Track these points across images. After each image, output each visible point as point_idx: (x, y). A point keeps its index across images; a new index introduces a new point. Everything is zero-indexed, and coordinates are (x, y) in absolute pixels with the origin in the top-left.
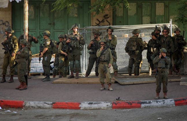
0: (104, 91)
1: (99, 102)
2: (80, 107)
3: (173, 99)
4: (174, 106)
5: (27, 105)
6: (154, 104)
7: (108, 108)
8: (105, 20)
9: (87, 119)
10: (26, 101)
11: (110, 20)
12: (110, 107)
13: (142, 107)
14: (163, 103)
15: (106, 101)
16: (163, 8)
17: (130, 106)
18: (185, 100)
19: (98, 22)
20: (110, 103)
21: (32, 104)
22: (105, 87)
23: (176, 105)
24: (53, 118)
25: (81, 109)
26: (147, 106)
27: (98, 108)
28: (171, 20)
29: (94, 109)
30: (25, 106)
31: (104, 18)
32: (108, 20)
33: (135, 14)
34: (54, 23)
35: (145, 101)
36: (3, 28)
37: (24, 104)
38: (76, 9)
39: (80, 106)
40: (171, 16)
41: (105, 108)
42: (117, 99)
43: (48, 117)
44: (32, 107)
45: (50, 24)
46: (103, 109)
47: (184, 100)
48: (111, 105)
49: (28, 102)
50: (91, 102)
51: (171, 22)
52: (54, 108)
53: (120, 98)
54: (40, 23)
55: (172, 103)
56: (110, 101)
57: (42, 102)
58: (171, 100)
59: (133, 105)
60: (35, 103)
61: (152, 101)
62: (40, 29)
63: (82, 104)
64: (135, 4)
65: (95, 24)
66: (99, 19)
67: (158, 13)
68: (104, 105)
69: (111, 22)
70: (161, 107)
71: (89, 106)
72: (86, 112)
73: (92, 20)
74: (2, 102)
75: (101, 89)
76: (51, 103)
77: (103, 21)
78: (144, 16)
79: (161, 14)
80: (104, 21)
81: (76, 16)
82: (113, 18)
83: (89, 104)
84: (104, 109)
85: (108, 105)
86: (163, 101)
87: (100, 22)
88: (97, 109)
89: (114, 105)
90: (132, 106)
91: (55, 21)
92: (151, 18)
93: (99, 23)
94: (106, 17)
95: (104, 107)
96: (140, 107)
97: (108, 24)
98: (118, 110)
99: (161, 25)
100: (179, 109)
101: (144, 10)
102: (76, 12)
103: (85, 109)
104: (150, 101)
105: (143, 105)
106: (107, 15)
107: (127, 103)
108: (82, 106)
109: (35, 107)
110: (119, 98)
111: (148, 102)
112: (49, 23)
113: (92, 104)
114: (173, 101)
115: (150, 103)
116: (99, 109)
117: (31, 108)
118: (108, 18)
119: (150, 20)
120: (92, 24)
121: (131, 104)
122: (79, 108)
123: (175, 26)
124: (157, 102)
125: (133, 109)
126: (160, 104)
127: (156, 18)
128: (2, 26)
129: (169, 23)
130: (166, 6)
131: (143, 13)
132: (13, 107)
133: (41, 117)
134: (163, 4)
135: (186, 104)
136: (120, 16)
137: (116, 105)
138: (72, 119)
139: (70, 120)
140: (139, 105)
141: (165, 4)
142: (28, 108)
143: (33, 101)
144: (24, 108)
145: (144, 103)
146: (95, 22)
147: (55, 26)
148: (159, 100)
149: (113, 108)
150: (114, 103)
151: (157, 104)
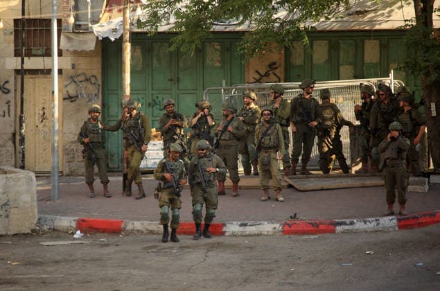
0: (268, 203)
1: (259, 223)
2: (225, 232)
3: (394, 217)
4: (397, 229)
5: (129, 227)
6: (359, 225)
7: (274, 233)
8: (271, 72)
9: (236, 253)
10: (127, 221)
11: (280, 72)
12: (279, 231)
13: (337, 231)
14: (376, 224)
15: (271, 220)
16: (378, 49)
17: (315, 229)
18: (418, 218)
19: (257, 77)
20: (279, 225)
21: (138, 225)
22: (270, 196)
23: (400, 227)
24: (175, 251)
25: (227, 234)
26: (347, 230)
27: (256, 233)
28: (392, 71)
29: (250, 235)
30: (125, 229)
31: (269, 69)
32: (277, 71)
33: (325, 62)
34: (178, 78)
35: (344, 220)
36: (86, 87)
37: (123, 226)
38: (218, 53)
39: (224, 230)
40: (391, 65)
41: (270, 233)
42: (291, 217)
43: (166, 250)
44: (138, 231)
45: (171, 80)
46: (267, 235)
47: (414, 218)
48: (281, 227)
49: (131, 222)
50: (244, 222)
51: (392, 75)
53: (297, 216)
54: (152, 78)
55: (393, 225)
56: (278, 221)
57: (155, 222)
58: (391, 218)
59: (321, 227)
60: (142, 224)
61: (355, 221)
62: (153, 90)
63: (228, 225)
64: (326, 42)
65: (252, 80)
66: (261, 72)
67: (367, 59)
68: (267, 227)
69: (282, 76)
70: (373, 232)
71: (241, 229)
72: (234, 241)
73: (246, 73)
74: (85, 223)
75: (263, 198)
77: (267, 74)
78: (343, 65)
79: (374, 61)
80: (269, 74)
81: (218, 64)
82: (286, 70)
83: (241, 225)
84: (269, 235)
85: (275, 228)
86: (377, 220)
87: (261, 76)
88: (255, 235)
89: (287, 228)
90: (320, 229)
91: (181, 75)
92: (355, 68)
93: (260, 79)
94: (272, 66)
95: (268, 231)
96: (333, 231)
97: (277, 79)
98: (294, 237)
99: (374, 80)
100: (406, 234)
101: (342, 54)
102: (219, 58)
103: (234, 235)
104: (352, 220)
105: (339, 228)
106: (274, 63)
107: (309, 223)
108: (227, 230)
109: (142, 232)
110: (295, 215)
111: (348, 222)
112: (170, 78)
113: (245, 225)
114: (395, 221)
115: (352, 223)
116: (259, 235)
117: (135, 234)
118: (277, 68)
119: (353, 72)
120: (247, 80)
121: (318, 226)
122: (223, 234)
123: (398, 82)
124: (365, 222)
125: (322, 235)
126: (371, 225)
127: (364, 68)
128: (84, 84)
129: (388, 76)
130: (383, 47)
131: (341, 60)
132: (103, 232)
133: (154, 250)
134: (377, 42)
135: (421, 225)
136: (297, 64)
137: (290, 227)
138: (210, 254)
139: (207, 256)
140: (333, 227)
141: (381, 42)
142: (130, 233)
143: (139, 220)
144: (123, 233)
145: (340, 224)
146: (252, 75)
147: (180, 84)
148: (369, 219)
149: (284, 232)
150: (286, 224)
151: (366, 226)
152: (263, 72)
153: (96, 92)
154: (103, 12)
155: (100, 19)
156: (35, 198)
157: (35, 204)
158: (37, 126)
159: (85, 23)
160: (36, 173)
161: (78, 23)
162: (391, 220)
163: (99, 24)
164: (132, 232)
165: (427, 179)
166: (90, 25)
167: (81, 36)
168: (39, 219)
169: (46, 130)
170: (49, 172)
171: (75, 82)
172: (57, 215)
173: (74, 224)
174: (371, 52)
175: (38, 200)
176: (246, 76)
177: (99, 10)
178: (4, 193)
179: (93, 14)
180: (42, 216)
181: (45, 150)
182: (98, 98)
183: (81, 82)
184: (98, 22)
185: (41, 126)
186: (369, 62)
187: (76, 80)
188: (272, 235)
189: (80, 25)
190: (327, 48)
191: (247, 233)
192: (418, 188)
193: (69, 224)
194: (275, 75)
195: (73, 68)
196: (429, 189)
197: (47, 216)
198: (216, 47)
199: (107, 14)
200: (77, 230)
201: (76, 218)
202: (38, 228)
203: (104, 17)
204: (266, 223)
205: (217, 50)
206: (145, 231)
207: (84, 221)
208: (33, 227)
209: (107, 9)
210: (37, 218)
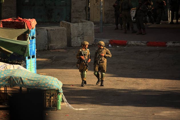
2: (167, 45)
5: (129, 43)
9: (171, 54)
10: (128, 41)
21: (132, 42)
24: (147, 53)
25: (167, 46)
30: (128, 44)
37: (127, 43)
39: (166, 45)
43: (143, 52)
44: (133, 45)
49: (130, 41)
52: (148, 46)
57: (139, 42)
60: (134, 42)
63: (168, 43)
71: (173, 44)
76: (146, 42)
83: (173, 43)
88: (179, 47)
103: (170, 46)
108: (168, 45)
113: (175, 43)
133: (139, 52)
138: (161, 54)
139: (159, 55)
143: (133, 41)
144: (127, 46)
156: (94, 32)
157: (94, 34)
158: (95, 4)
160: (94, 22)
164: (131, 45)
168: (95, 40)
169: (98, 5)
170: (99, 22)
172: (102, 38)
173: (108, 42)
175: (94, 33)
178: (82, 30)
180: (96, 39)
181: (97, 13)
185: (96, 4)
191: (176, 46)
193: (106, 42)
197: (98, 39)
200: (109, 44)
201: (109, 40)
202: (95, 43)
206: (135, 45)
207: (112, 41)
208: (93, 43)
210: (94, 39)
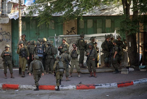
1: (68, 85)
3: (116, 83)
4: (117, 87)
5: (21, 87)
6: (104, 86)
7: (73, 89)
9: (60, 96)
10: (20, 85)
11: (76, 31)
15: (72, 84)
17: (88, 87)
19: (68, 33)
21: (24, 86)
23: (118, 87)
24: (38, 96)
26: (100, 88)
27: (67, 89)
28: (115, 30)
30: (20, 88)
32: (75, 31)
33: (92, 27)
34: (39, 33)
35: (98, 84)
36: (6, 37)
37: (19, 87)
38: (53, 24)
39: (55, 88)
40: (115, 28)
42: (79, 83)
43: (34, 95)
44: (24, 88)
45: (36, 34)
47: (123, 83)
48: (76, 87)
49: (22, 85)
51: (115, 32)
53: (82, 83)
54: (30, 33)
55: (116, 86)
56: (75, 85)
57: (30, 85)
59: (90, 87)
60: (26, 86)
61: (102, 85)
62: (30, 37)
64: (92, 20)
65: (65, 34)
66: (68, 31)
67: (107, 26)
68: (71, 87)
69: (76, 32)
70: (108, 88)
73: (63, 31)
77: (71, 32)
78: (98, 28)
79: (109, 27)
81: (53, 28)
82: (78, 30)
83: (61, 86)
84: (71, 90)
85: (73, 87)
86: (110, 84)
87: (69, 32)
89: (78, 87)
91: (40, 32)
92: (102, 30)
93: (69, 33)
94: (73, 29)
95: (71, 88)
96: (94, 88)
99: (109, 34)
100: (120, 89)
101: (97, 24)
102: (54, 26)
105: (96, 87)
106: (73, 28)
107: (86, 85)
109: (26, 89)
110: (81, 82)
112: (36, 33)
113: (63, 86)
115: (101, 85)
118: (74, 29)
120: (63, 34)
123: (118, 35)
124: (106, 85)
125: (90, 90)
126: (108, 86)
127: (106, 29)
128: (5, 35)
129: (114, 32)
130: (112, 22)
131: (97, 27)
132: (12, 89)
133: (30, 95)
134: (110, 20)
135: (125, 86)
136: (82, 28)
137: (79, 87)
138: (50, 97)
139: (49, 98)
140: (94, 87)
141: (111, 20)
142: (22, 89)
143: (25, 85)
145: (97, 86)
146: (66, 32)
147: (40, 35)
148: (107, 84)
149: (77, 89)
150: (78, 86)
151: (106, 86)
152: (69, 31)
153: (10, 38)
154: (12, 9)
155: (11, 12)
159: (5, 13)
161: (3, 13)
162: (115, 84)
163: (10, 14)
165: (128, 69)
166: (7, 14)
167: (4, 18)
171: (2, 35)
173: (1, 86)
174: (108, 23)
176: (63, 32)
177: (10, 9)
179: (8, 10)
182: (10, 40)
183: (4, 35)
184: (10, 13)
186: (107, 27)
187: (2, 34)
188: (73, 90)
189: (3, 14)
190: (92, 22)
191: (64, 89)
192: (125, 73)
194: (74, 32)
195: (1, 30)
196: (129, 73)
198: (53, 22)
199: (13, 10)
201: (2, 84)
203: (12, 11)
204: (71, 85)
205: (53, 23)
206: (27, 89)
207: (5, 85)
209: (13, 8)
